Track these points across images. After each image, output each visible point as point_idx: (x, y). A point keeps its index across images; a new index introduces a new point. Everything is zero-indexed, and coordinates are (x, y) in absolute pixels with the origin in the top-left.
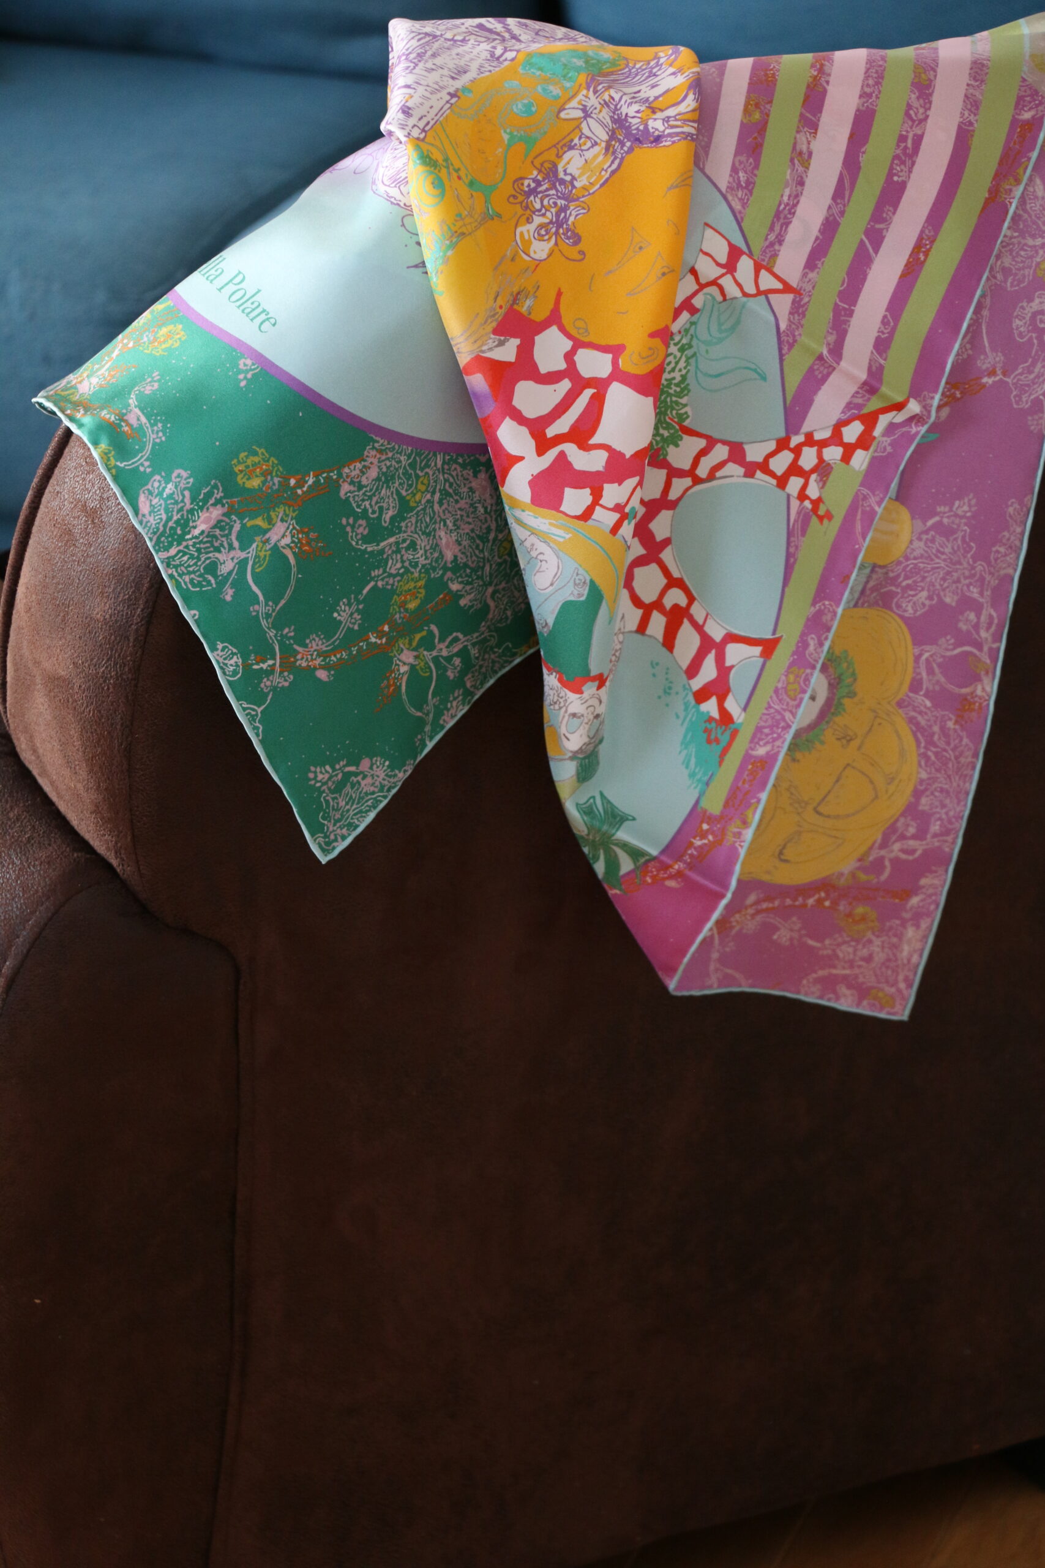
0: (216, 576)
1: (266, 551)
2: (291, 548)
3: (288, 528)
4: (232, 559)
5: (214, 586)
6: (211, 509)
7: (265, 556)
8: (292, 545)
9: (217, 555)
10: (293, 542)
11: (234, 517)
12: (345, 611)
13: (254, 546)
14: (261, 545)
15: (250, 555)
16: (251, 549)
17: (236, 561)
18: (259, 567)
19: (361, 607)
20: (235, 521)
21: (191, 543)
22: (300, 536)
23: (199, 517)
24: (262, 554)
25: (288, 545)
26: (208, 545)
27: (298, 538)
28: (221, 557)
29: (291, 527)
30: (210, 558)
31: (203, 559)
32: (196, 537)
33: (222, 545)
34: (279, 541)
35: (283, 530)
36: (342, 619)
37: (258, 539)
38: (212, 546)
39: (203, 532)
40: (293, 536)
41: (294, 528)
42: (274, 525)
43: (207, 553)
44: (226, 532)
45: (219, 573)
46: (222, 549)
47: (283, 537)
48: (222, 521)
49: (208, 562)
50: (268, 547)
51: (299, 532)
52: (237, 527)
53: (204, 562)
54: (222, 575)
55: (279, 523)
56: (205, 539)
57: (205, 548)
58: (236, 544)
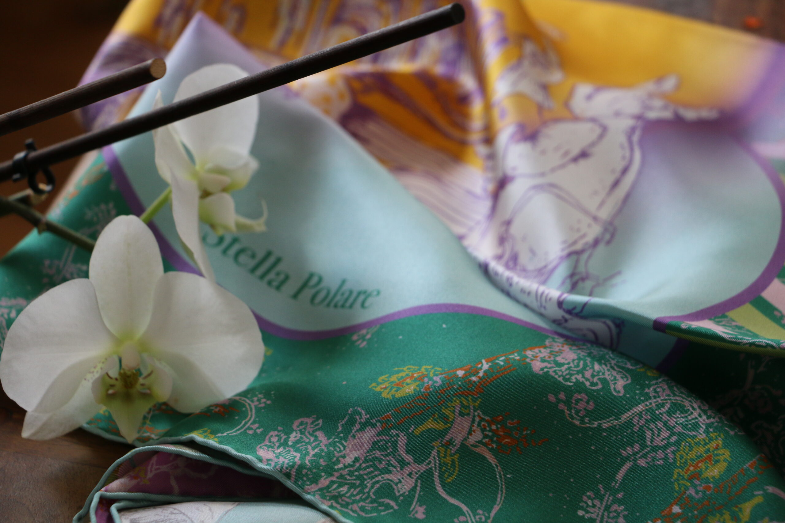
0: (395, 499)
1: (452, 455)
2: (486, 445)
3: (473, 421)
4: (410, 475)
5: (396, 507)
6: (358, 435)
7: (453, 461)
8: (486, 440)
9: (386, 476)
10: (486, 436)
11: (394, 432)
12: (594, 506)
13: (434, 453)
14: (442, 450)
15: (432, 465)
16: (431, 459)
17: (415, 476)
18: (451, 475)
19: (620, 496)
20: (397, 435)
21: (345, 472)
22: (494, 427)
23: (345, 447)
24: (448, 460)
25: (480, 442)
26: (371, 469)
27: (491, 430)
28: (393, 477)
29: (477, 419)
30: (378, 482)
31: (369, 485)
32: (349, 466)
33: (389, 464)
34: (465, 439)
35: (466, 425)
36: (594, 516)
37: (436, 444)
38: (377, 468)
39: (356, 460)
40: (483, 430)
41: (482, 419)
42: (452, 423)
43: (372, 478)
44: (390, 450)
45: (397, 494)
46: (391, 468)
47: (470, 433)
48: (378, 441)
49: (377, 486)
50: (454, 449)
51: (490, 423)
52: (402, 440)
53: (372, 487)
54: (403, 495)
55: (459, 419)
56: (364, 465)
57: (367, 474)
58: (409, 458)
